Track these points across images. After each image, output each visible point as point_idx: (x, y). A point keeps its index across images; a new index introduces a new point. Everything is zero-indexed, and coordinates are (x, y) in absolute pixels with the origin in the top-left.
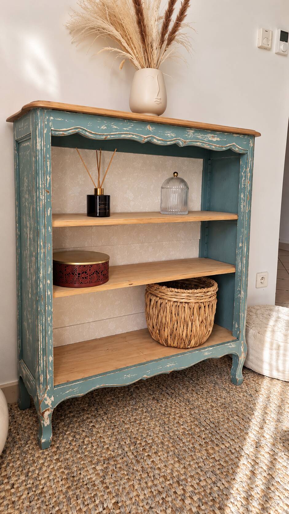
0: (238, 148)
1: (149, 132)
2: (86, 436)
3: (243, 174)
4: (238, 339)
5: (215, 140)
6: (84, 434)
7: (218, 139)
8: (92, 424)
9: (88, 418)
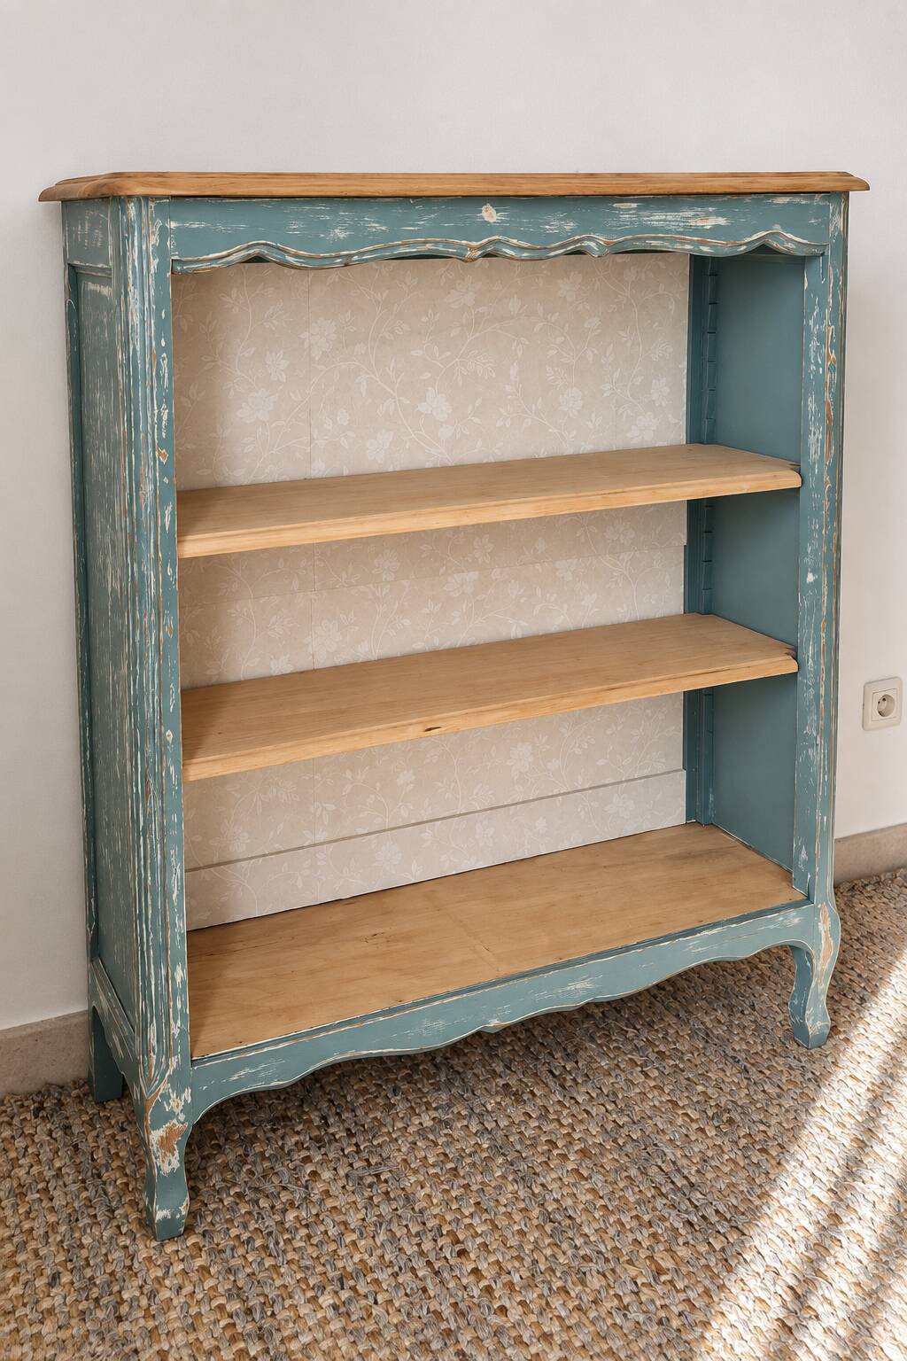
0: (790, 241)
1: (487, 228)
2: (292, 1204)
3: (811, 323)
4: (809, 898)
5: (709, 223)
6: (285, 1197)
7: (722, 221)
8: (309, 1168)
9: (299, 1145)
